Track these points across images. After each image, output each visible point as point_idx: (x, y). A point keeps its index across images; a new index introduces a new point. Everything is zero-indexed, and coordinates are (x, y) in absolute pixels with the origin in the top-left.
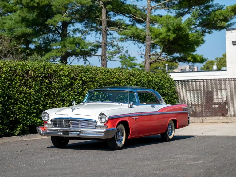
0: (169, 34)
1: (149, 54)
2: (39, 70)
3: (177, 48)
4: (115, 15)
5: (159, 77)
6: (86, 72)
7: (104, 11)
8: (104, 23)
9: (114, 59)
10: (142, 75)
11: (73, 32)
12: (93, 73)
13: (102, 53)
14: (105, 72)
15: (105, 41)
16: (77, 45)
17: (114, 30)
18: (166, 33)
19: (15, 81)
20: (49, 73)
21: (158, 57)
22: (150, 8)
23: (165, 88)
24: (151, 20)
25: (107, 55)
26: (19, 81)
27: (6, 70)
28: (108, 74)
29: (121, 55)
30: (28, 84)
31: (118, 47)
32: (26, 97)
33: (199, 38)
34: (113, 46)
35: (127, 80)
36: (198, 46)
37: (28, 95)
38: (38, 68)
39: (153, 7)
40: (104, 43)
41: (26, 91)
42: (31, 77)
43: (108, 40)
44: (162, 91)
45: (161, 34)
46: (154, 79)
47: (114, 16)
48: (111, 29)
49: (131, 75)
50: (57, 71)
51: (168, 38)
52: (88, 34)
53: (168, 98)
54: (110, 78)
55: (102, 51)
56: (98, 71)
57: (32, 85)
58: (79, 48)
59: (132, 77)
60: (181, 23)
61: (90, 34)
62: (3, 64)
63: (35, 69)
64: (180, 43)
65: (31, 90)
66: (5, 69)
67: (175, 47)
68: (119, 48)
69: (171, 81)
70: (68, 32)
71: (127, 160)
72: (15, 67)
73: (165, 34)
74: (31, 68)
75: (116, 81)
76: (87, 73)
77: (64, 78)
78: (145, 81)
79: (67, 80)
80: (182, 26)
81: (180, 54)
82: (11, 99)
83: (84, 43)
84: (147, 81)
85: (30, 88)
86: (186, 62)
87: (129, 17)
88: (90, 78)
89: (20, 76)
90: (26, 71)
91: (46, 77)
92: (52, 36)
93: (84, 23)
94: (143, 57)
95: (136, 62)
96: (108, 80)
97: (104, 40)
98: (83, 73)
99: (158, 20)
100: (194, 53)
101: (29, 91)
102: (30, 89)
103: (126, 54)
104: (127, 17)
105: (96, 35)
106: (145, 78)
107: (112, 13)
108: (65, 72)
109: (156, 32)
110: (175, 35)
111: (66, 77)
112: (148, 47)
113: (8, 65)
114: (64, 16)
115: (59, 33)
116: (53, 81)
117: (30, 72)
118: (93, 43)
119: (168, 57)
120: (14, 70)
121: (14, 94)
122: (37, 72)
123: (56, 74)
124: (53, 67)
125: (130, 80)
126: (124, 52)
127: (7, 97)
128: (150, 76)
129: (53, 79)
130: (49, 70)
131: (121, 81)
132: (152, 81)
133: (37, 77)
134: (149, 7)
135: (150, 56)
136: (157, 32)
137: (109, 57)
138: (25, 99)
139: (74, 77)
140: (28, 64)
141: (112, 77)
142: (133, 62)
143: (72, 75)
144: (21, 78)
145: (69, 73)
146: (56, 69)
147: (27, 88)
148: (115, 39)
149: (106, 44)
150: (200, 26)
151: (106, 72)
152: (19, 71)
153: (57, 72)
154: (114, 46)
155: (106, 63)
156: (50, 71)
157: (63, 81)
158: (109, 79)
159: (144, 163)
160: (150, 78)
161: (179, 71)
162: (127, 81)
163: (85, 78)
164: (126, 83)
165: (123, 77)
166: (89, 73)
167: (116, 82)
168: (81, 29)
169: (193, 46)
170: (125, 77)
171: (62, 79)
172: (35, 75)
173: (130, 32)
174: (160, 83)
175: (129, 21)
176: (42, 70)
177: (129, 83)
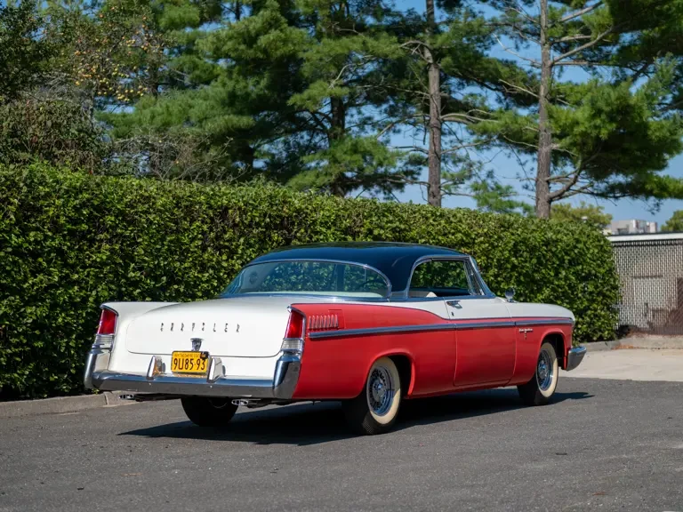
0: (598, 122)
1: (547, 179)
2: (255, 208)
3: (619, 159)
4: (461, 85)
5: (573, 233)
6: (384, 216)
7: (434, 75)
8: (435, 105)
9: (460, 191)
10: (528, 226)
11: (358, 126)
12: (402, 217)
13: (430, 178)
14: (432, 215)
15: (437, 147)
16: (368, 157)
17: (459, 120)
18: (590, 122)
19: (188, 236)
20: (284, 214)
21: (569, 184)
22: (549, 63)
23: (588, 260)
24: (551, 92)
25: (442, 181)
26: (200, 236)
27: (163, 206)
28: (443, 222)
29: (476, 182)
30: (227, 244)
31: (468, 161)
32: (220, 279)
33: (676, 134)
34: (457, 161)
35: (491, 237)
36: (671, 154)
37: (225, 273)
38: (255, 201)
39: (557, 61)
40: (436, 153)
41: (218, 262)
42: (235, 225)
43: (444, 146)
44: (580, 267)
45: (577, 123)
46: (559, 236)
47: (459, 89)
48: (453, 118)
49: (503, 226)
50: (306, 211)
51: (594, 133)
52: (394, 131)
53: (596, 287)
54: (446, 231)
55: (431, 173)
56: (415, 213)
57: (238, 246)
58: (372, 165)
59: (505, 231)
60: (630, 94)
61: (399, 131)
62: (157, 189)
63: (246, 204)
64: (626, 145)
65: (233, 259)
66: (160, 202)
67: (613, 157)
68: (471, 165)
69: (602, 243)
70: (347, 126)
71: (490, 457)
72: (190, 196)
73: (587, 124)
74: (234, 200)
75: (462, 240)
76: (387, 217)
77: (324, 230)
78: (539, 242)
79: (333, 234)
80: (632, 102)
81: (626, 175)
82: (178, 283)
83: (386, 151)
84: (543, 241)
85: (232, 254)
86: (640, 196)
87: (495, 90)
88: (394, 230)
89: (203, 222)
90: (219, 207)
91: (276, 227)
92: (309, 138)
93: (385, 106)
94: (531, 187)
95: (513, 198)
96: (440, 238)
97: (435, 145)
98: (376, 218)
99: (568, 92)
100: (661, 174)
101: (227, 261)
102: (230, 257)
103: (489, 181)
104: (492, 89)
105: (416, 134)
106: (536, 234)
107: (454, 81)
108: (327, 214)
109: (563, 118)
110: (614, 125)
111: (329, 228)
112: (543, 161)
113: (170, 191)
114: (332, 85)
115: (324, 130)
116: (295, 237)
117: (230, 211)
118: (407, 153)
119: (596, 184)
120: (186, 207)
121: (185, 268)
122: (251, 212)
123: (304, 218)
124: (296, 202)
125: (500, 238)
126: (483, 174)
127: (164, 278)
128: (551, 229)
129: (296, 232)
130: (283, 207)
131: (474, 239)
132: (554, 241)
133: (250, 226)
134: (546, 60)
135: (548, 182)
136: (566, 119)
137: (447, 187)
138: (216, 284)
139: (350, 227)
140: (228, 191)
141: (453, 231)
142: (507, 199)
143: (347, 223)
144: (205, 227)
145: (337, 216)
146: (303, 206)
147: (221, 254)
148: (461, 142)
149: (439, 157)
150: (676, 108)
151: (436, 216)
152: (200, 208)
153: (307, 213)
154: (460, 160)
155: (440, 200)
156: (287, 211)
157: (322, 237)
158: (445, 235)
159: (540, 467)
160: (550, 234)
161: (613, 233)
162: (492, 240)
163: (382, 232)
164: (487, 245)
165: (480, 231)
166: (391, 218)
167: (463, 244)
168: (377, 118)
169: (660, 154)
170: (485, 230)
171: (319, 233)
172: (246, 219)
173: (498, 124)
174: (576, 247)
175: (496, 100)
176: (264, 206)
177: (497, 246)
